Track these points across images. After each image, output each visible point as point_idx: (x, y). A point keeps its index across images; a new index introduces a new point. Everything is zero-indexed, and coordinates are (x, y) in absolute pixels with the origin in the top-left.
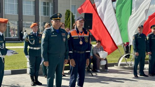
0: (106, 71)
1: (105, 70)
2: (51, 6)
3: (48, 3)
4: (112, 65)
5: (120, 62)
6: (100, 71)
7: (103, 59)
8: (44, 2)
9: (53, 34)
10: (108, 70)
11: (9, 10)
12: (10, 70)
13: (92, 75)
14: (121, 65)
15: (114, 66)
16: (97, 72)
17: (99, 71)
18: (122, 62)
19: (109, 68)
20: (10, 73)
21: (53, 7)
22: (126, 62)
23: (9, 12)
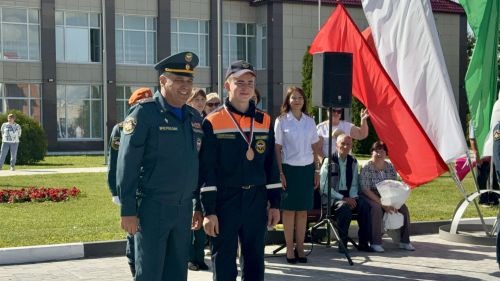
0: (405, 249)
1: (401, 245)
2: (260, 36)
3: (251, 27)
4: (432, 228)
5: (457, 220)
6: (382, 250)
7: (392, 208)
8: (239, 25)
9: (167, 121)
10: (410, 246)
12: (81, 244)
13: (351, 263)
15: (438, 232)
16: (372, 251)
17: (378, 248)
20: (82, 251)
21: (265, 38)
22: (481, 217)
23: (130, 58)
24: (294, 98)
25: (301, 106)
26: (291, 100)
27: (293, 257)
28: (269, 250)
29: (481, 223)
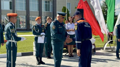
0: (95, 54)
1: (94, 53)
2: (51, 4)
3: (49, 2)
4: (99, 49)
5: (105, 47)
8: (46, 1)
10: (96, 53)
11: (19, 7)
12: (21, 53)
14: (106, 49)
18: (107, 46)
19: (96, 51)
21: (52, 4)
22: (110, 46)
23: (19, 9)
24: (70, 19)
25: (72, 21)
26: (70, 20)
27: (70, 56)
28: (64, 54)
29: (110, 48)
